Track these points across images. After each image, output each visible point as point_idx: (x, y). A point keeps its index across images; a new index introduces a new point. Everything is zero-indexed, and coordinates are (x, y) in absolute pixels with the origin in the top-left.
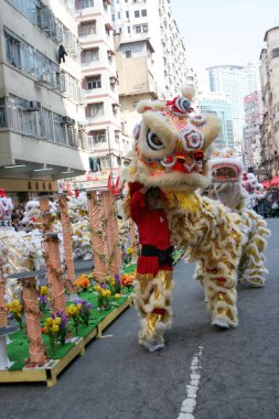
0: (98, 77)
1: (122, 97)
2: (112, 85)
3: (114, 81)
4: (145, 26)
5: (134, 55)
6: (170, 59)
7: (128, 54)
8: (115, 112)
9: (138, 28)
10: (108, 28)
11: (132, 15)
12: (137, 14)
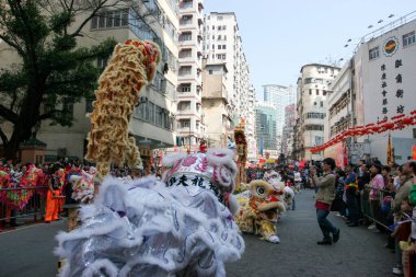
0: (189, 85)
1: (203, 99)
2: (198, 91)
3: (199, 88)
4: (224, 55)
5: (215, 73)
6: (238, 78)
7: (211, 72)
8: (198, 108)
9: (219, 56)
10: (199, 54)
11: (216, 47)
12: (219, 47)
